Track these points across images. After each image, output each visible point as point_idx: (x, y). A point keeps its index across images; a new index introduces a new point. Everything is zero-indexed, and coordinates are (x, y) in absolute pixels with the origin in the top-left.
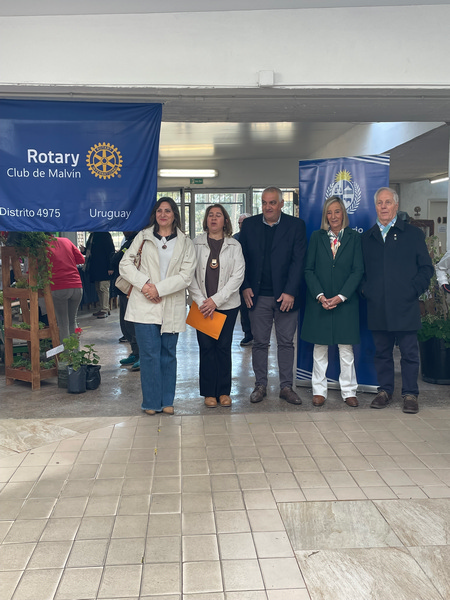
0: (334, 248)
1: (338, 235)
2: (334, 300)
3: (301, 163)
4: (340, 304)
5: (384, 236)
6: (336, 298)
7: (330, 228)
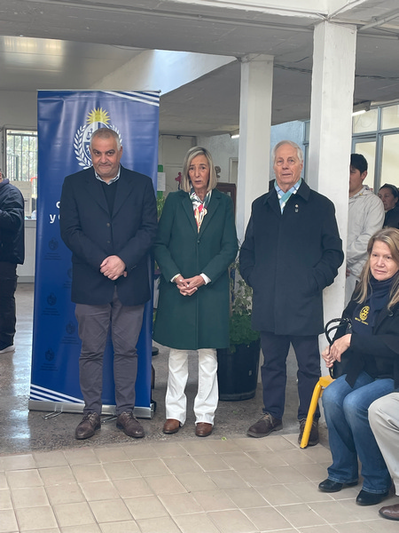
0: (199, 217)
1: (203, 199)
2: (194, 280)
3: (41, 94)
4: (202, 288)
5: (283, 205)
6: (196, 278)
7: (193, 190)
